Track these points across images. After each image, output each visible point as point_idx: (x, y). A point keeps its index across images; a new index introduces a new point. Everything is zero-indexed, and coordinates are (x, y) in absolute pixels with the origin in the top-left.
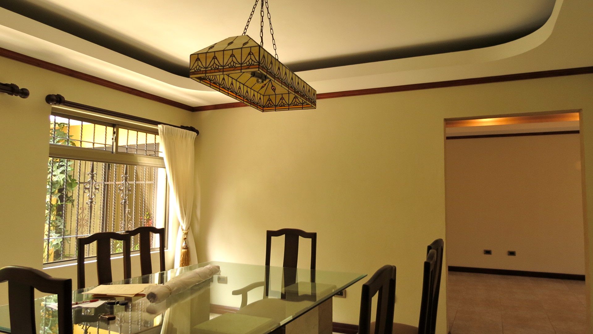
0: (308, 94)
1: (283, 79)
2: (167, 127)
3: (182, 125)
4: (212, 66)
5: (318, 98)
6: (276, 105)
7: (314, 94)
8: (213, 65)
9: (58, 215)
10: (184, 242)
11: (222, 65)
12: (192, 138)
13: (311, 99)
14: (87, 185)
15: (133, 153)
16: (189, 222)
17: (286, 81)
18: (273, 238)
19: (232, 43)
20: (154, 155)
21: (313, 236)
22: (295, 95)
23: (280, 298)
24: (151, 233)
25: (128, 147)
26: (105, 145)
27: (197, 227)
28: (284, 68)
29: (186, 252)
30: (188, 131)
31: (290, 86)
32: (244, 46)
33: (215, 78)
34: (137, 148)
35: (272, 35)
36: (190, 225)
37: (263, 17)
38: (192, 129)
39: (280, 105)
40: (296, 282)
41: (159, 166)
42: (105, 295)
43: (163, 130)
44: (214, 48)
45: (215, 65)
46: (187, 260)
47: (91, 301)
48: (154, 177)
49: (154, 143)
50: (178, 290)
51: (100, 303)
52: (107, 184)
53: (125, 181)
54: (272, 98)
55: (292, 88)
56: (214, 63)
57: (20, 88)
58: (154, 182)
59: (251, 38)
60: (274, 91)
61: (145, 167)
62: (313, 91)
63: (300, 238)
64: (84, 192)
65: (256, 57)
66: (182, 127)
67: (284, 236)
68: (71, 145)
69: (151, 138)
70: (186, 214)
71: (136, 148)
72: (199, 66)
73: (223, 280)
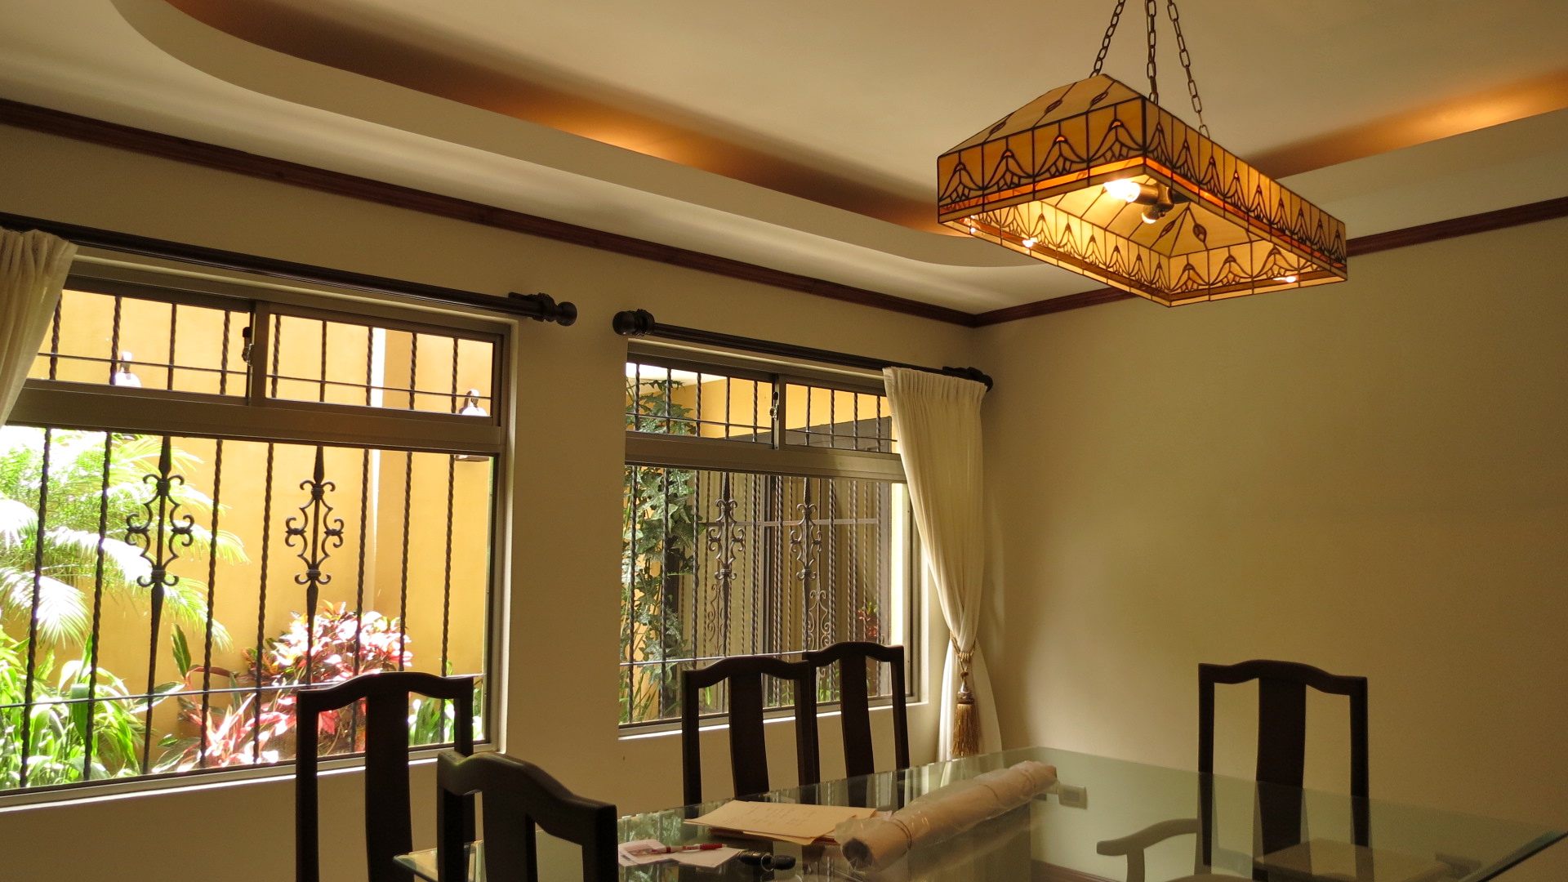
0: (1318, 236)
1: (1229, 195)
2: (906, 374)
3: (947, 366)
4: (1000, 179)
5: (1352, 253)
6: (1211, 282)
7: (1338, 236)
8: (1003, 176)
9: (667, 603)
10: (963, 684)
11: (1031, 172)
12: (975, 401)
13: (1329, 251)
14: (714, 530)
15: (825, 446)
16: (973, 629)
17: (1239, 198)
18: (1221, 690)
19: (1059, 102)
20: (875, 448)
21: (1356, 690)
22: (1271, 241)
23: (1251, 878)
24: (869, 660)
25: (810, 432)
26: (755, 428)
27: (997, 644)
28: (1230, 160)
29: (967, 710)
30: (962, 380)
31: (1252, 214)
32: (1094, 108)
33: (1014, 218)
34: (833, 432)
35: (1187, 67)
36: (978, 636)
37: (1153, 17)
38: (973, 374)
39: (1225, 281)
40: (1303, 839)
41: (890, 478)
42: (739, 832)
43: (897, 382)
44: (1006, 126)
45: (1008, 177)
46: (971, 733)
47: (704, 848)
48: (880, 509)
49: (876, 416)
50: (932, 835)
51: (726, 853)
52: (770, 527)
53: (806, 518)
54: (1198, 260)
55: (1262, 221)
56: (1007, 169)
57: (557, 303)
58: (880, 522)
59: (1115, 81)
60: (1204, 241)
61: (855, 482)
62: (1333, 223)
63: (1311, 693)
64: (709, 548)
65: (1132, 132)
66: (947, 371)
67: (1255, 683)
68: (689, 434)
69: (868, 407)
70: (966, 606)
71: (831, 433)
72: (965, 187)
73: (1075, 798)
